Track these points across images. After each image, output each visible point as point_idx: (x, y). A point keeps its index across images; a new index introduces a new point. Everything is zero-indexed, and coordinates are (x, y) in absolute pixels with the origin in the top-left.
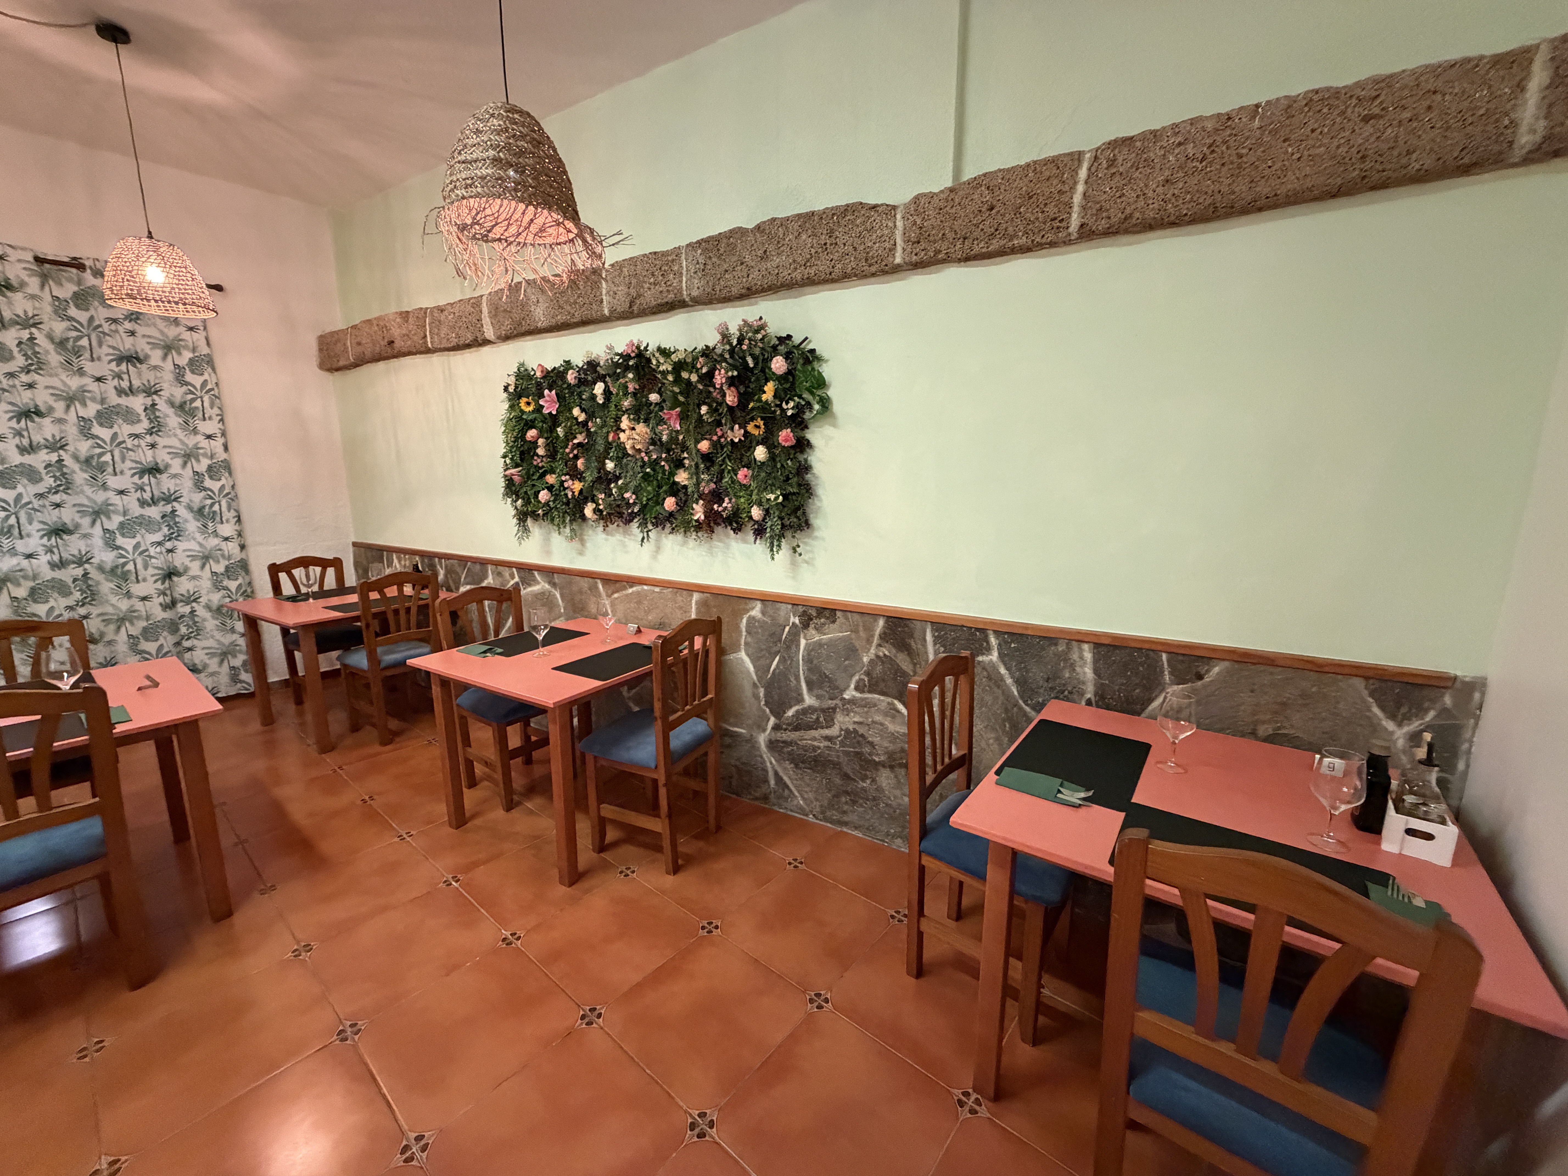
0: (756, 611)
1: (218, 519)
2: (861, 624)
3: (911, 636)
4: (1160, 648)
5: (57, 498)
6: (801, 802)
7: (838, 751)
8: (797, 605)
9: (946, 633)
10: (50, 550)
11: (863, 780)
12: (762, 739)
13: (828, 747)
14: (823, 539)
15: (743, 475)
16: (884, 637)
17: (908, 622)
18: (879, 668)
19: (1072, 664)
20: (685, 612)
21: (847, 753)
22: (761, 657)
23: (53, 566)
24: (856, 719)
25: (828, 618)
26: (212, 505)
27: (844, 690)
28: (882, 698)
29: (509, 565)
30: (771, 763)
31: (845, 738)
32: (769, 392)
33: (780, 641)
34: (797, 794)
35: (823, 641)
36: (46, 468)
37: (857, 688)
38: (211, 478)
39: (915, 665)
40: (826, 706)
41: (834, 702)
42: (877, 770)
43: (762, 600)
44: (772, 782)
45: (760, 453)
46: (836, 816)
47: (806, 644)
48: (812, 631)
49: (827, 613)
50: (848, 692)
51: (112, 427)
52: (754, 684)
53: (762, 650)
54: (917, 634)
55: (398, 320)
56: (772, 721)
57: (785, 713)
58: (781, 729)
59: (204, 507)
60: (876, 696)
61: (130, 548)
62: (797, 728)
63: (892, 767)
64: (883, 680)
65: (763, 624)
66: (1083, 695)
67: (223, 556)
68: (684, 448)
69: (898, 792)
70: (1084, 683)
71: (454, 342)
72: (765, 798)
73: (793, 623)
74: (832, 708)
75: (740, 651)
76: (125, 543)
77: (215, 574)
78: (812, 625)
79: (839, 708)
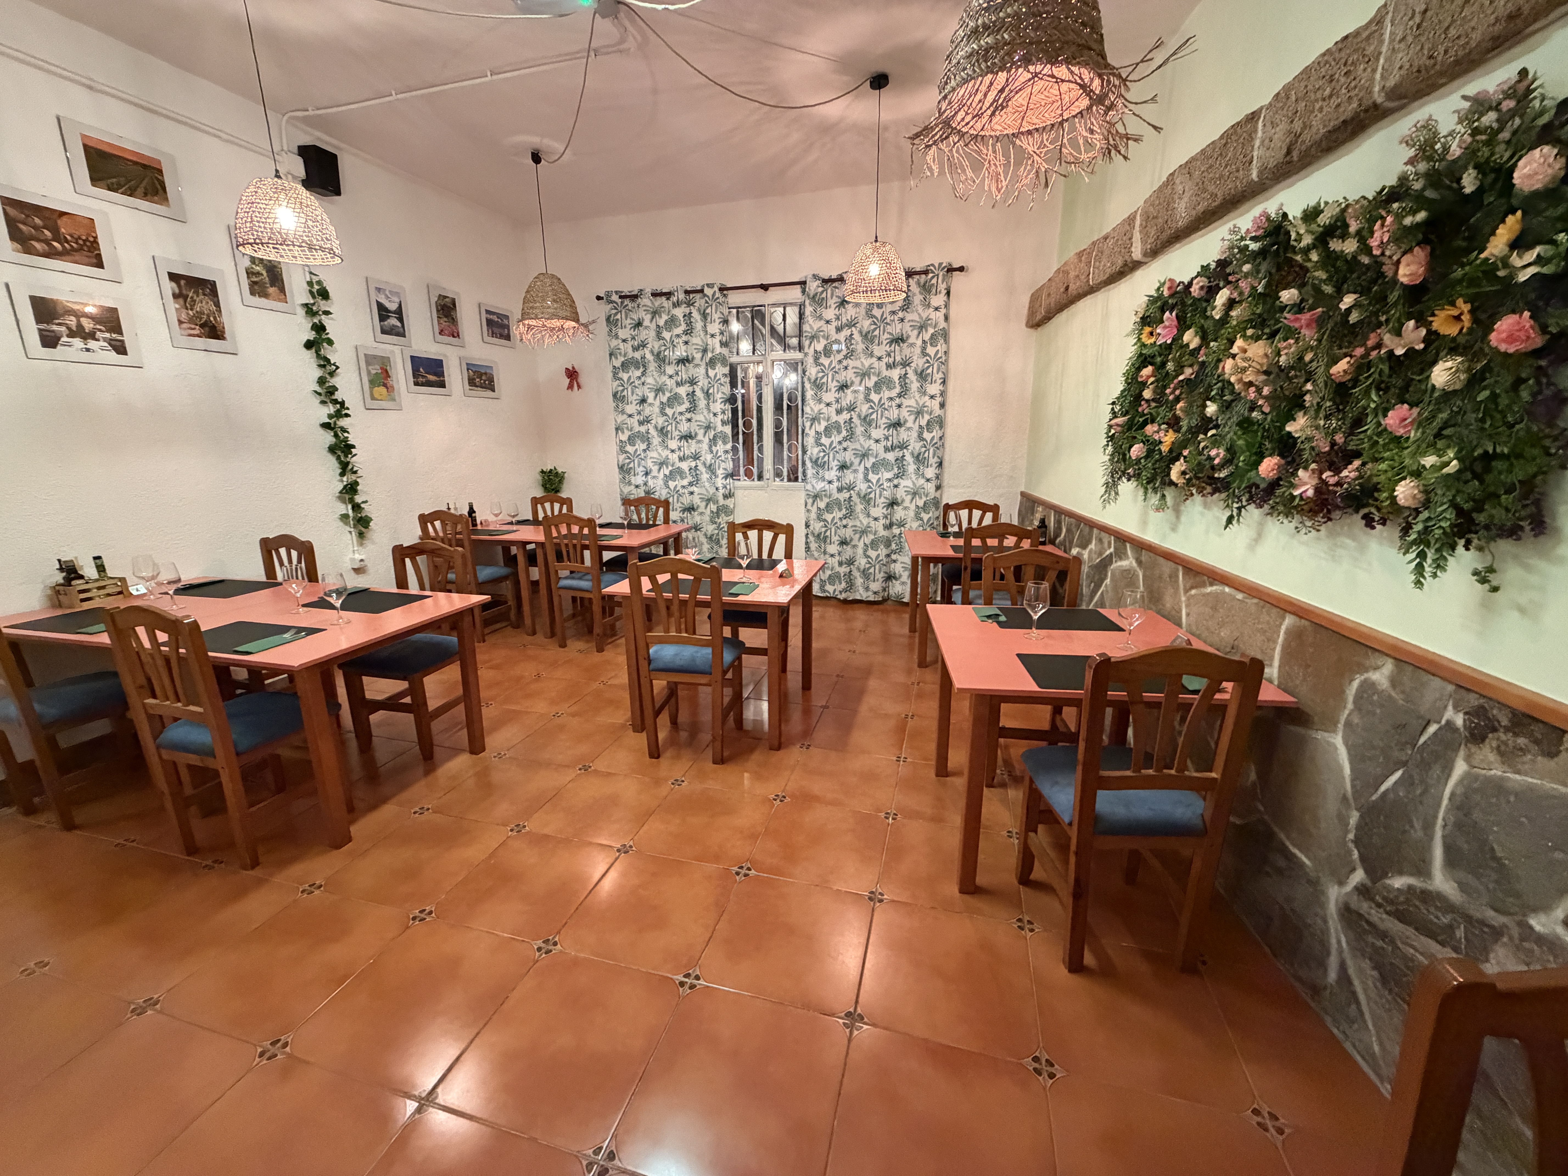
0: (1381, 675)
5: (846, 444)
6: (1375, 1048)
8: (1468, 690)
10: (838, 479)
12: (1334, 895)
15: (1399, 417)
20: (1269, 640)
22: (1369, 759)
25: (1537, 742)
27: (1535, 910)
30: (1339, 942)
33: (1412, 745)
34: (1371, 1026)
35: (1509, 785)
40: (1478, 915)
41: (1503, 920)
43: (1395, 659)
44: (1332, 976)
45: (1446, 372)
47: (1468, 774)
48: (1487, 754)
49: (1540, 730)
50: (1543, 918)
51: (880, 393)
52: (1345, 798)
53: (1374, 748)
55: (1076, 261)
56: (1359, 876)
57: (1387, 875)
58: (1372, 900)
62: (1401, 916)
65: (1386, 703)
67: (925, 493)
68: (1310, 375)
72: (1314, 990)
73: (1449, 723)
74: (1492, 926)
75: (1334, 731)
76: (873, 477)
77: (917, 507)
78: (1492, 741)
79: (1511, 938)
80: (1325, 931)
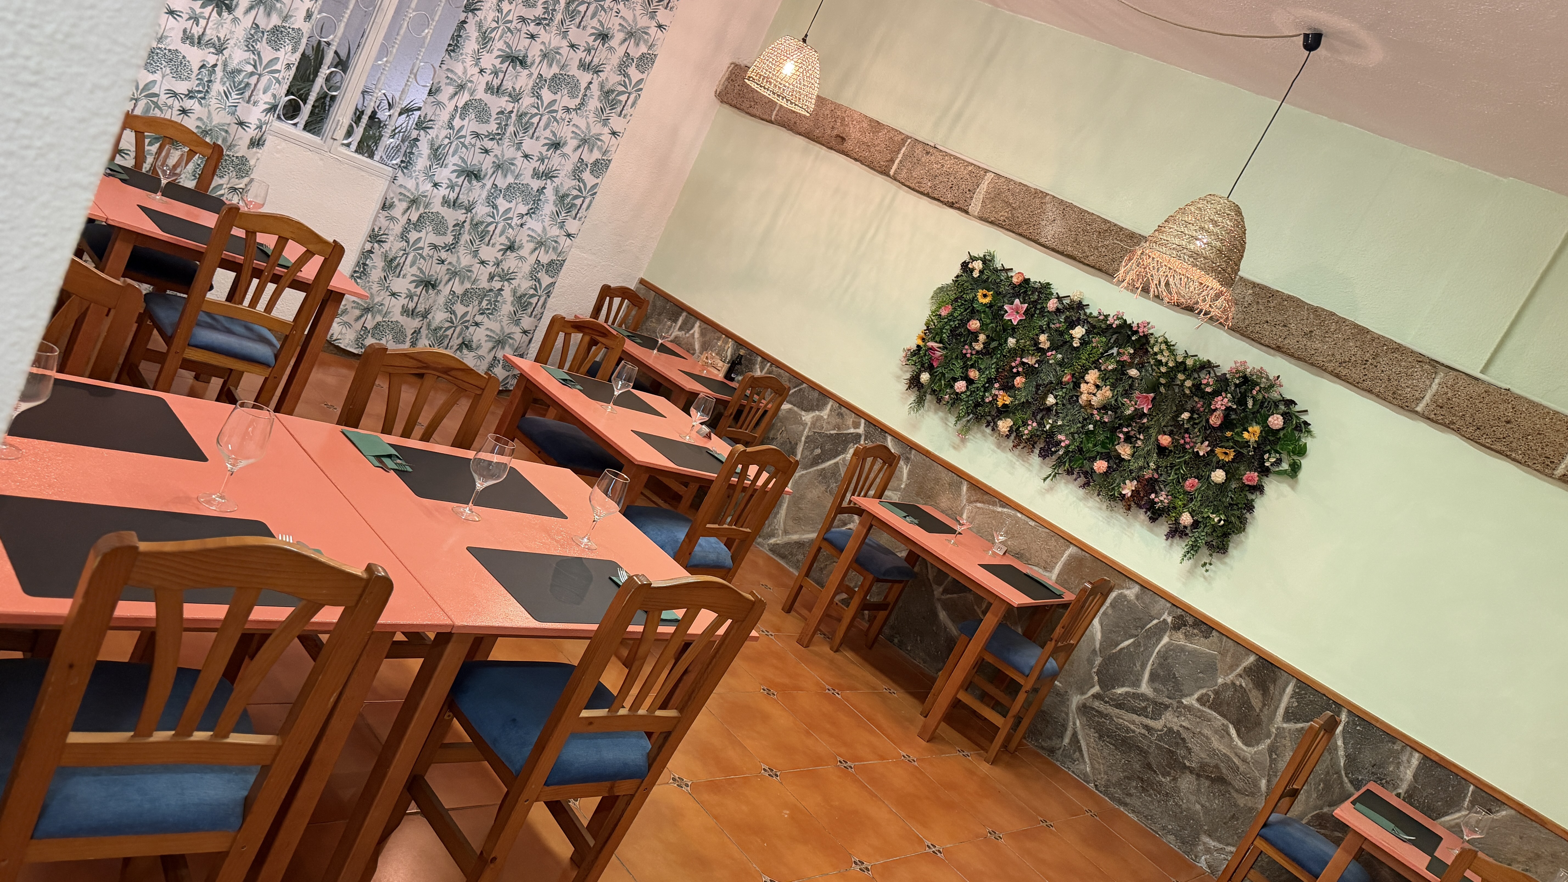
0: (1131, 592)
1: (574, 213)
2: (1232, 651)
3: (1274, 682)
4: (1471, 780)
5: (489, 144)
6: (1088, 769)
7: (1151, 742)
8: (1177, 607)
9: (1306, 694)
10: (452, 187)
11: (1164, 776)
12: (1076, 700)
13: (1144, 735)
14: (1232, 568)
15: (1191, 483)
16: (1248, 671)
17: (1276, 670)
18: (1229, 693)
19: (1399, 763)
20: (1052, 557)
21: (1159, 748)
22: (1114, 632)
23: (445, 202)
24: (1184, 724)
25: (1202, 632)
26: (576, 197)
27: (1186, 696)
28: (1219, 717)
29: (859, 413)
30: (1074, 724)
31: (1165, 734)
32: (1252, 434)
33: (1142, 629)
34: (1087, 760)
35: (1187, 648)
36: (497, 114)
37: (1199, 700)
38: (592, 172)
39: (1264, 705)
40: (1160, 701)
41: (1170, 701)
42: (1183, 773)
43: (1141, 585)
44: (1066, 741)
45: (1219, 476)
46: (1119, 793)
47: (1168, 643)
48: (1180, 635)
49: (1204, 628)
50: (1188, 699)
51: (555, 93)
52: (1094, 651)
53: (1118, 627)
54: (1280, 682)
55: (865, 125)
56: (1096, 689)
57: (1114, 688)
58: (1103, 700)
59: (568, 195)
60: (1214, 713)
61: (501, 211)
62: (1119, 706)
63: (1198, 776)
64: (1228, 704)
65: (1131, 606)
66: (1396, 789)
67: (555, 249)
68: (1143, 429)
69: (1193, 798)
70: (1401, 780)
71: (926, 189)
72: (1052, 751)
73: (1164, 620)
74: (1166, 705)
75: (1095, 617)
76: (502, 204)
77: (538, 262)
78: (1183, 630)
79: (1173, 708)
80: (1066, 720)
